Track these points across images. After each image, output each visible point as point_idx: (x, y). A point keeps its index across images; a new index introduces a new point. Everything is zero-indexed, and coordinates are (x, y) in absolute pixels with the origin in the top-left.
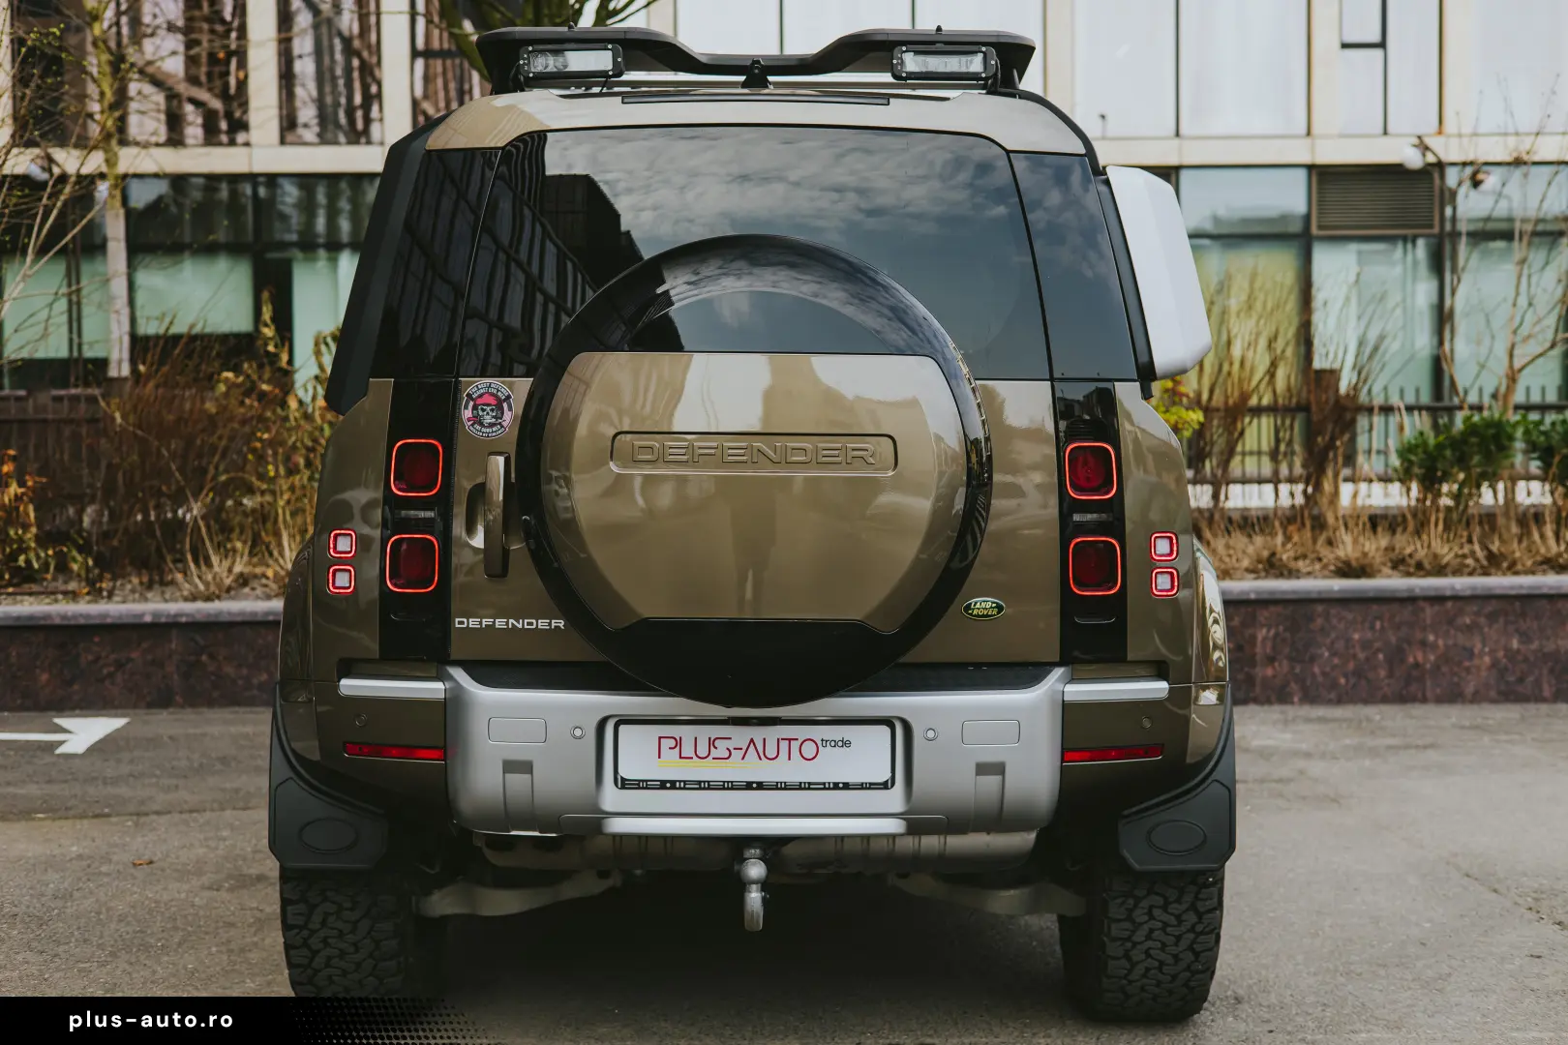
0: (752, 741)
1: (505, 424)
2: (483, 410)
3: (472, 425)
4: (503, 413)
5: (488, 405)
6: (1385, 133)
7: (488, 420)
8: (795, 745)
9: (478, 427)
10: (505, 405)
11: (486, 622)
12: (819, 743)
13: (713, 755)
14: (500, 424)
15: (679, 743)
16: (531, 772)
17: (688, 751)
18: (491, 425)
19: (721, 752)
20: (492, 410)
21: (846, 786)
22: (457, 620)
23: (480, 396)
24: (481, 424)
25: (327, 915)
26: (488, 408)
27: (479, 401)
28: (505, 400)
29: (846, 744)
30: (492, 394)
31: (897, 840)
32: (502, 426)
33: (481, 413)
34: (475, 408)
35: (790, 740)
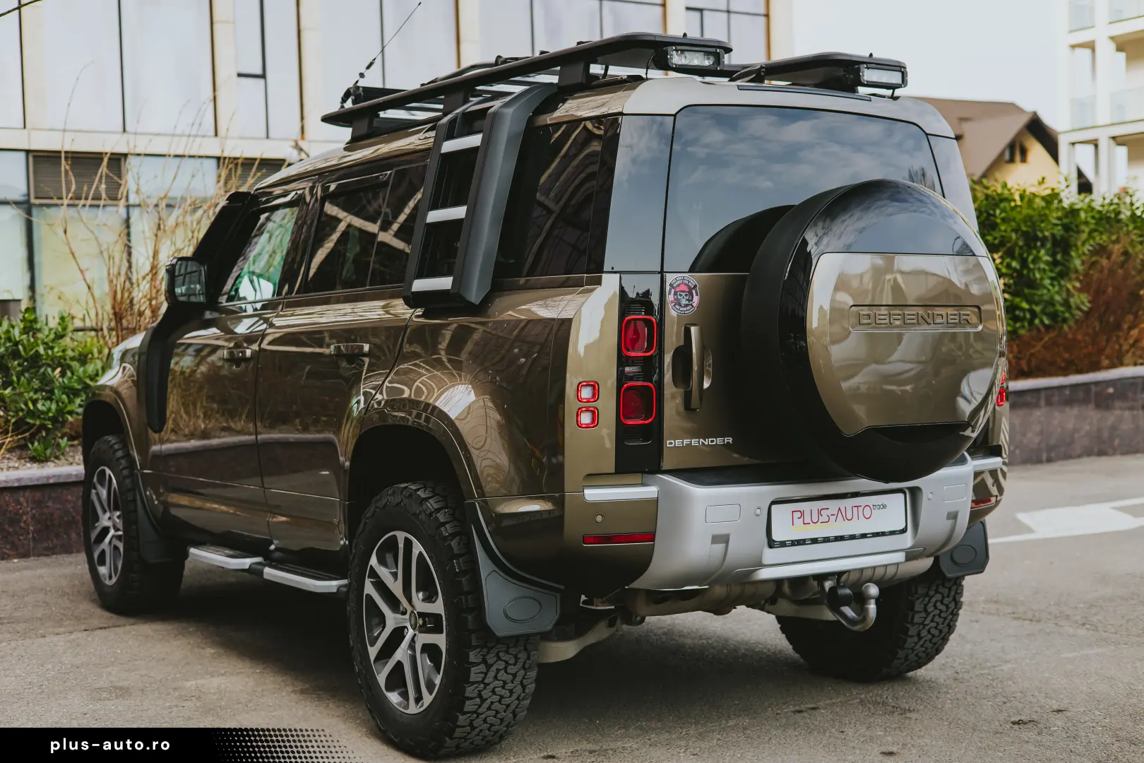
0: (839, 509)
1: (694, 305)
2: (681, 295)
3: (674, 306)
4: (693, 297)
5: (684, 292)
6: (268, 137)
7: (684, 302)
8: (861, 509)
9: (678, 307)
10: (694, 292)
11: (686, 442)
12: (872, 507)
13: (820, 521)
14: (691, 305)
15: (802, 514)
16: (727, 542)
17: (807, 520)
18: (686, 306)
19: (824, 518)
20: (686, 295)
21: (883, 534)
22: (668, 442)
23: (678, 285)
24: (680, 305)
25: (498, 670)
26: (684, 294)
27: (677, 290)
28: (693, 289)
29: (884, 507)
30: (686, 285)
31: (900, 565)
32: (693, 306)
33: (679, 297)
34: (675, 293)
35: (858, 507)
